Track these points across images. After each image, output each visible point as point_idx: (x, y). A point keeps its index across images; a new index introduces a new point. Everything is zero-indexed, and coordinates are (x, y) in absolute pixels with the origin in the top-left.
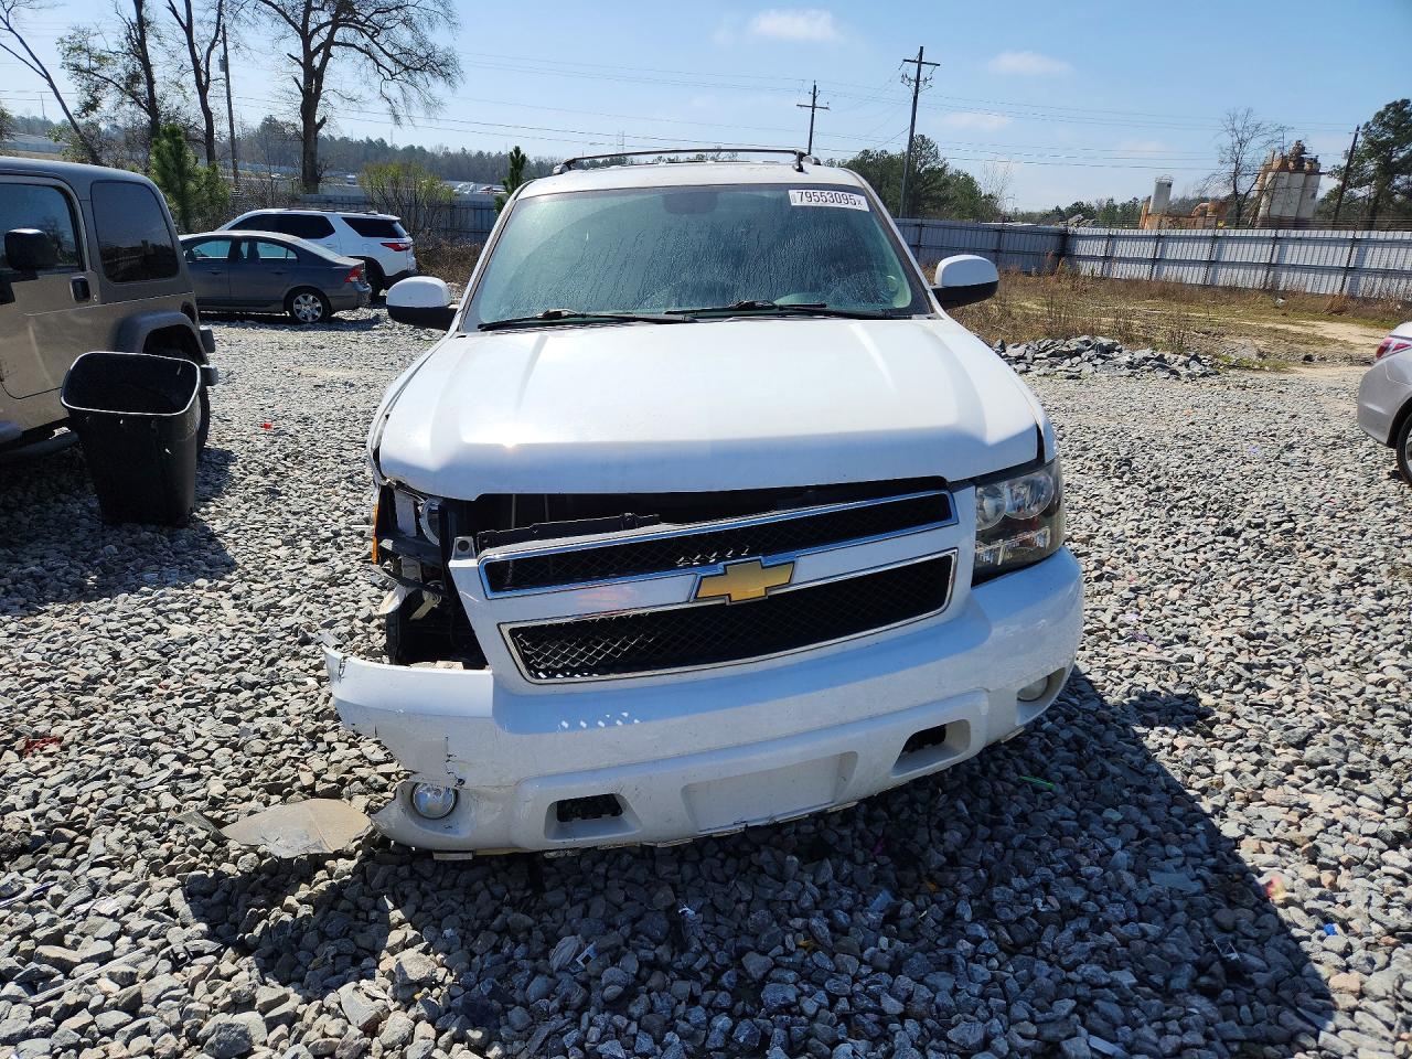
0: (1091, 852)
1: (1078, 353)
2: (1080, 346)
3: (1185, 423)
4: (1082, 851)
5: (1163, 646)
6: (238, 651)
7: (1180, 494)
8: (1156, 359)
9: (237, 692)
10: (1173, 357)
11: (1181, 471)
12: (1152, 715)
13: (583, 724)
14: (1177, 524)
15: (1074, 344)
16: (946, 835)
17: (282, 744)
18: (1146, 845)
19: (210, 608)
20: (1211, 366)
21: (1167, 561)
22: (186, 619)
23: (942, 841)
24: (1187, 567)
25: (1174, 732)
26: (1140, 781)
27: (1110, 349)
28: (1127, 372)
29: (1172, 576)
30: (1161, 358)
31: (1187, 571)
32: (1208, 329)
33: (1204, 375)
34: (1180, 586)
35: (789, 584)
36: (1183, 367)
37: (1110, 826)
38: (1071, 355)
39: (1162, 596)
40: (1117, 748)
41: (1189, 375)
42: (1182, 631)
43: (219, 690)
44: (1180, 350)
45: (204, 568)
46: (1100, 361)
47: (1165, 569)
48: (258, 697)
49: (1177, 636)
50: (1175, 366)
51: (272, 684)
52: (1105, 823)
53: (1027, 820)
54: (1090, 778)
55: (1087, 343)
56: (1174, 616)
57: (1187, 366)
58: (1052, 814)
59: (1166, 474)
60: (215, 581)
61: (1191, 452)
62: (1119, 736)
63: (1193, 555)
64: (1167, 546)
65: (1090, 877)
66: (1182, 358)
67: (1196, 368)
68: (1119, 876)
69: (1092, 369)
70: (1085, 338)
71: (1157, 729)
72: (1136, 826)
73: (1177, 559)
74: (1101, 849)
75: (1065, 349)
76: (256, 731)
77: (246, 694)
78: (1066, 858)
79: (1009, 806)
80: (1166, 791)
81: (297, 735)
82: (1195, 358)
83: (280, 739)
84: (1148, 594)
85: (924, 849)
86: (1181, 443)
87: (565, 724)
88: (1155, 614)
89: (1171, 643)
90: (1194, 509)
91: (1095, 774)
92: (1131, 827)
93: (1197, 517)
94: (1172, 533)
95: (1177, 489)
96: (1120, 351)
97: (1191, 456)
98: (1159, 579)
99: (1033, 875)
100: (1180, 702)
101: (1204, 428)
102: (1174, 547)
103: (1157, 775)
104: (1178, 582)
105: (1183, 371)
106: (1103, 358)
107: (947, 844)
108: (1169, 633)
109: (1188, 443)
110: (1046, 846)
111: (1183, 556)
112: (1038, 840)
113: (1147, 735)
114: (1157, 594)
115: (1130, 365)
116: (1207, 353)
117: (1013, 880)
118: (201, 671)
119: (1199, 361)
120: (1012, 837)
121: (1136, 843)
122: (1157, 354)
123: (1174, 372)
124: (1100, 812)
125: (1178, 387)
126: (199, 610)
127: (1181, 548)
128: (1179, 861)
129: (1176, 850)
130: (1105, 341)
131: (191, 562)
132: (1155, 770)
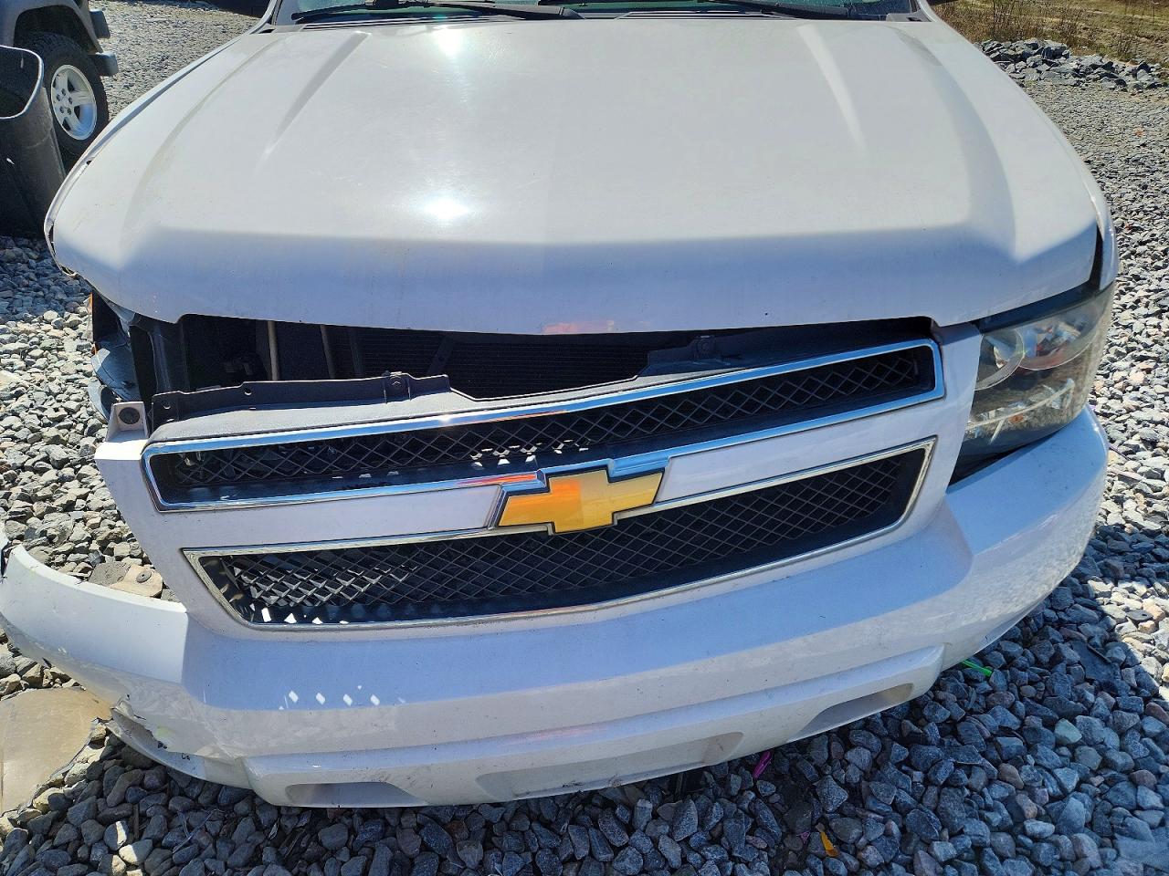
0: (1039, 791)
1: (1023, 57)
2: (1027, 50)
3: (1136, 144)
4: (1028, 789)
5: (1126, 453)
6: (62, 412)
7: (1136, 237)
8: (1104, 67)
9: (41, 471)
10: (1122, 64)
11: (1136, 206)
12: (1117, 562)
13: (321, 698)
14: (1137, 278)
15: (1021, 46)
16: (850, 755)
17: (67, 553)
18: (1110, 782)
19: (50, 349)
20: (1159, 76)
21: (1125, 327)
22: (20, 363)
23: (845, 764)
24: (1149, 336)
25: (1141, 589)
26: (1103, 674)
27: (1056, 54)
28: (1073, 80)
29: (1133, 349)
30: (1109, 66)
31: (1149, 342)
32: (1150, 33)
33: (1152, 86)
34: (1143, 365)
35: (655, 502)
36: (1131, 78)
37: (1064, 751)
38: (1016, 59)
39: (1124, 378)
40: (1074, 615)
41: (1137, 86)
42: (1147, 432)
43: (23, 468)
44: (1127, 57)
45: (60, 296)
46: (1046, 67)
47: (1123, 340)
48: (62, 480)
49: (1143, 441)
50: (1122, 75)
51: (84, 462)
52: (1059, 744)
53: (955, 735)
54: (1038, 663)
55: (1035, 46)
56: (1138, 408)
57: (1135, 76)
58: (990, 722)
59: (1120, 209)
60: (67, 314)
61: (1144, 180)
62: (1076, 595)
63: (1154, 321)
64: (1124, 306)
65: (1037, 839)
66: (1130, 67)
67: (1144, 78)
68: (1077, 843)
69: (1036, 76)
70: (1032, 41)
71: (1123, 586)
72: (1099, 752)
73: (1138, 326)
74: (1052, 788)
75: (1011, 52)
76: (43, 533)
77: (51, 475)
78: (1005, 801)
79: (935, 710)
80: (1136, 690)
81: (90, 540)
82: (1145, 67)
83: (66, 547)
84: (1106, 376)
85: (821, 774)
86: (1133, 169)
87: (294, 696)
88: (1115, 405)
89: (1136, 449)
90: (1155, 257)
91: (1045, 658)
92: (1093, 752)
93: (1158, 268)
94: (1130, 289)
95: (1134, 229)
96: (1067, 56)
97: (1145, 187)
98: (1118, 354)
99: (961, 832)
100: (1148, 543)
101: (1157, 151)
102: (1133, 308)
103: (1124, 665)
104: (1142, 359)
105: (1131, 81)
106: (1049, 64)
107: (851, 769)
108: (1133, 434)
109: (1141, 169)
110: (979, 779)
111: (1143, 320)
112: (969, 770)
113: (1109, 594)
114: (1117, 376)
115: (1076, 73)
116: (1154, 62)
117: (936, 845)
118: (14, 438)
119: (1148, 71)
120: (936, 763)
121: (1098, 780)
122: (1105, 61)
123: (1121, 82)
124: (1050, 724)
125: (1127, 101)
126: (37, 352)
127: (1142, 310)
128: (1156, 818)
129: (1153, 799)
130: (1053, 45)
131: (49, 287)
132: (1123, 657)
